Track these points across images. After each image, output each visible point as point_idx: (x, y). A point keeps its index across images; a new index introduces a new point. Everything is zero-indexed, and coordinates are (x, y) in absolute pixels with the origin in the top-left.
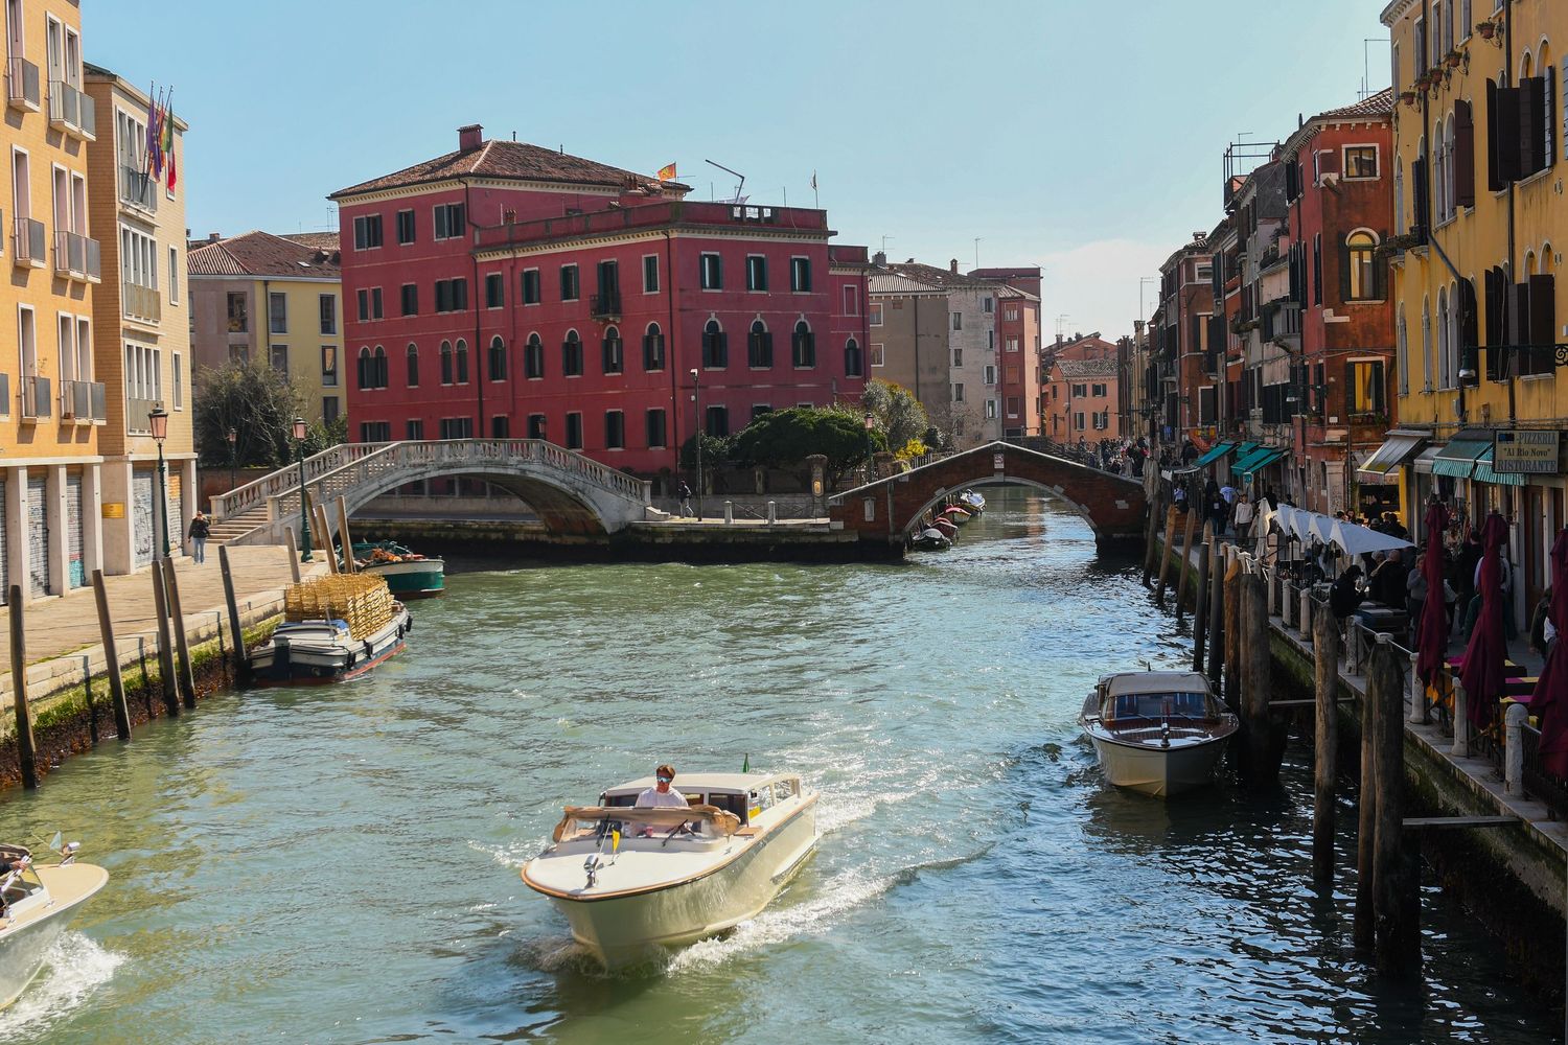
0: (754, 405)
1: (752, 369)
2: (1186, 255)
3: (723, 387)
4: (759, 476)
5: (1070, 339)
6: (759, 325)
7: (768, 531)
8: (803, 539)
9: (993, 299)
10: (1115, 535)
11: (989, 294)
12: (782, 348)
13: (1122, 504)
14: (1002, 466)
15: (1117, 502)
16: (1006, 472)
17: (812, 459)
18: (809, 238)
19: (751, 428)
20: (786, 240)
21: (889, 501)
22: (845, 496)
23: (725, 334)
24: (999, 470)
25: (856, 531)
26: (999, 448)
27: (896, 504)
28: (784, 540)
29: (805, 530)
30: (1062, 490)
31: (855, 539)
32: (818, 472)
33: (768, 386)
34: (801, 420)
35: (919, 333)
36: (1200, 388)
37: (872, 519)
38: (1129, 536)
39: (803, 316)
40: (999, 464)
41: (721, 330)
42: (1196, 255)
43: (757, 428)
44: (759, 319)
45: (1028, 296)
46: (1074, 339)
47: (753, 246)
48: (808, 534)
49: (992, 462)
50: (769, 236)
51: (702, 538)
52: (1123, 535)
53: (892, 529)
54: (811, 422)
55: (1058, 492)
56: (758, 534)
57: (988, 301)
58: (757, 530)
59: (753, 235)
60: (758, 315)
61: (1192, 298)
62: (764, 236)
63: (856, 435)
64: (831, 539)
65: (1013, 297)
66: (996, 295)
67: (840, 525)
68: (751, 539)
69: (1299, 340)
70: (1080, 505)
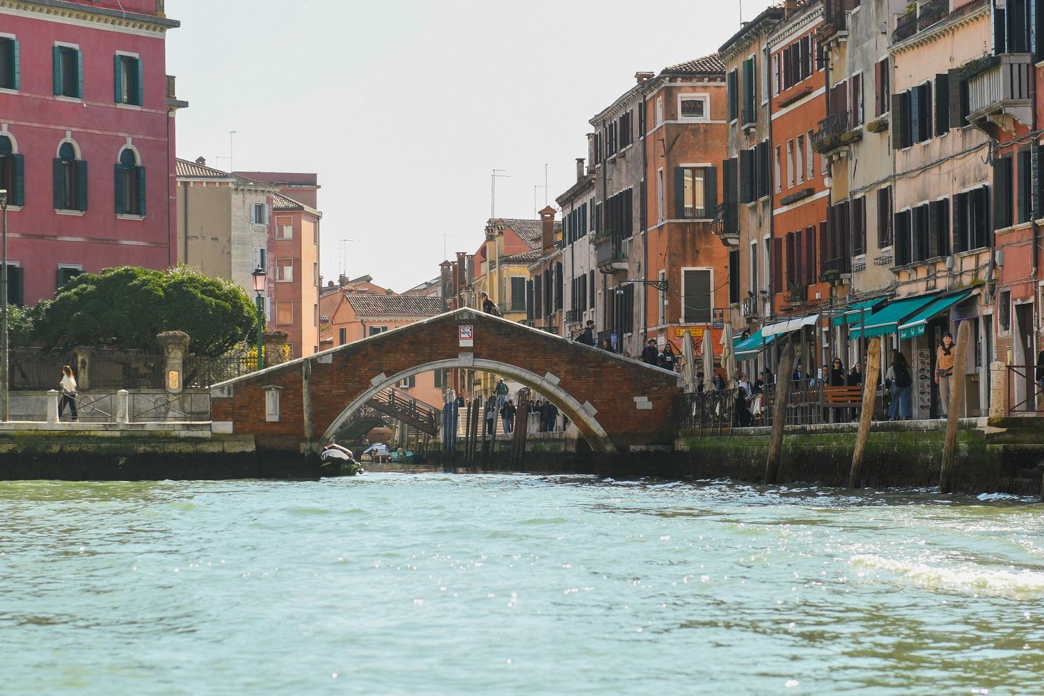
0: (61, 266)
1: (58, 212)
2: (666, 83)
3: (18, 236)
4: (83, 362)
5: (331, 283)
6: (68, 148)
7: (118, 434)
8: (172, 448)
9: (267, 206)
10: (632, 447)
11: (261, 199)
12: (101, 185)
13: (643, 403)
14: (470, 343)
15: (636, 399)
16: (477, 352)
17: (166, 337)
18: (141, 27)
19: (66, 293)
20: (108, 27)
21: (305, 390)
22: (235, 384)
23: (21, 156)
24: (467, 349)
25: (252, 436)
26: (466, 317)
27: (314, 397)
28: (142, 449)
29: (174, 434)
30: (556, 380)
31: (251, 448)
32: (175, 357)
33: (79, 239)
34: (145, 283)
35: (190, 234)
36: (683, 269)
37: (276, 419)
38: (652, 448)
39: (129, 140)
40: (466, 341)
41: (15, 150)
42: (679, 83)
43: (75, 293)
44: (69, 139)
45: (307, 208)
46: (337, 283)
47: (61, 30)
48: (178, 439)
49: (456, 337)
50: (85, 18)
51: (11, 446)
52: (644, 448)
53: (308, 433)
54: (161, 286)
55: (550, 383)
56: (103, 439)
57: (259, 208)
58: (100, 434)
59: (63, 14)
60: (69, 134)
61: (674, 143)
62: (78, 17)
63: (228, 305)
64: (214, 448)
65: (286, 208)
66: (269, 201)
67: (226, 427)
68: (90, 447)
69: (1029, 110)
70: (582, 403)
